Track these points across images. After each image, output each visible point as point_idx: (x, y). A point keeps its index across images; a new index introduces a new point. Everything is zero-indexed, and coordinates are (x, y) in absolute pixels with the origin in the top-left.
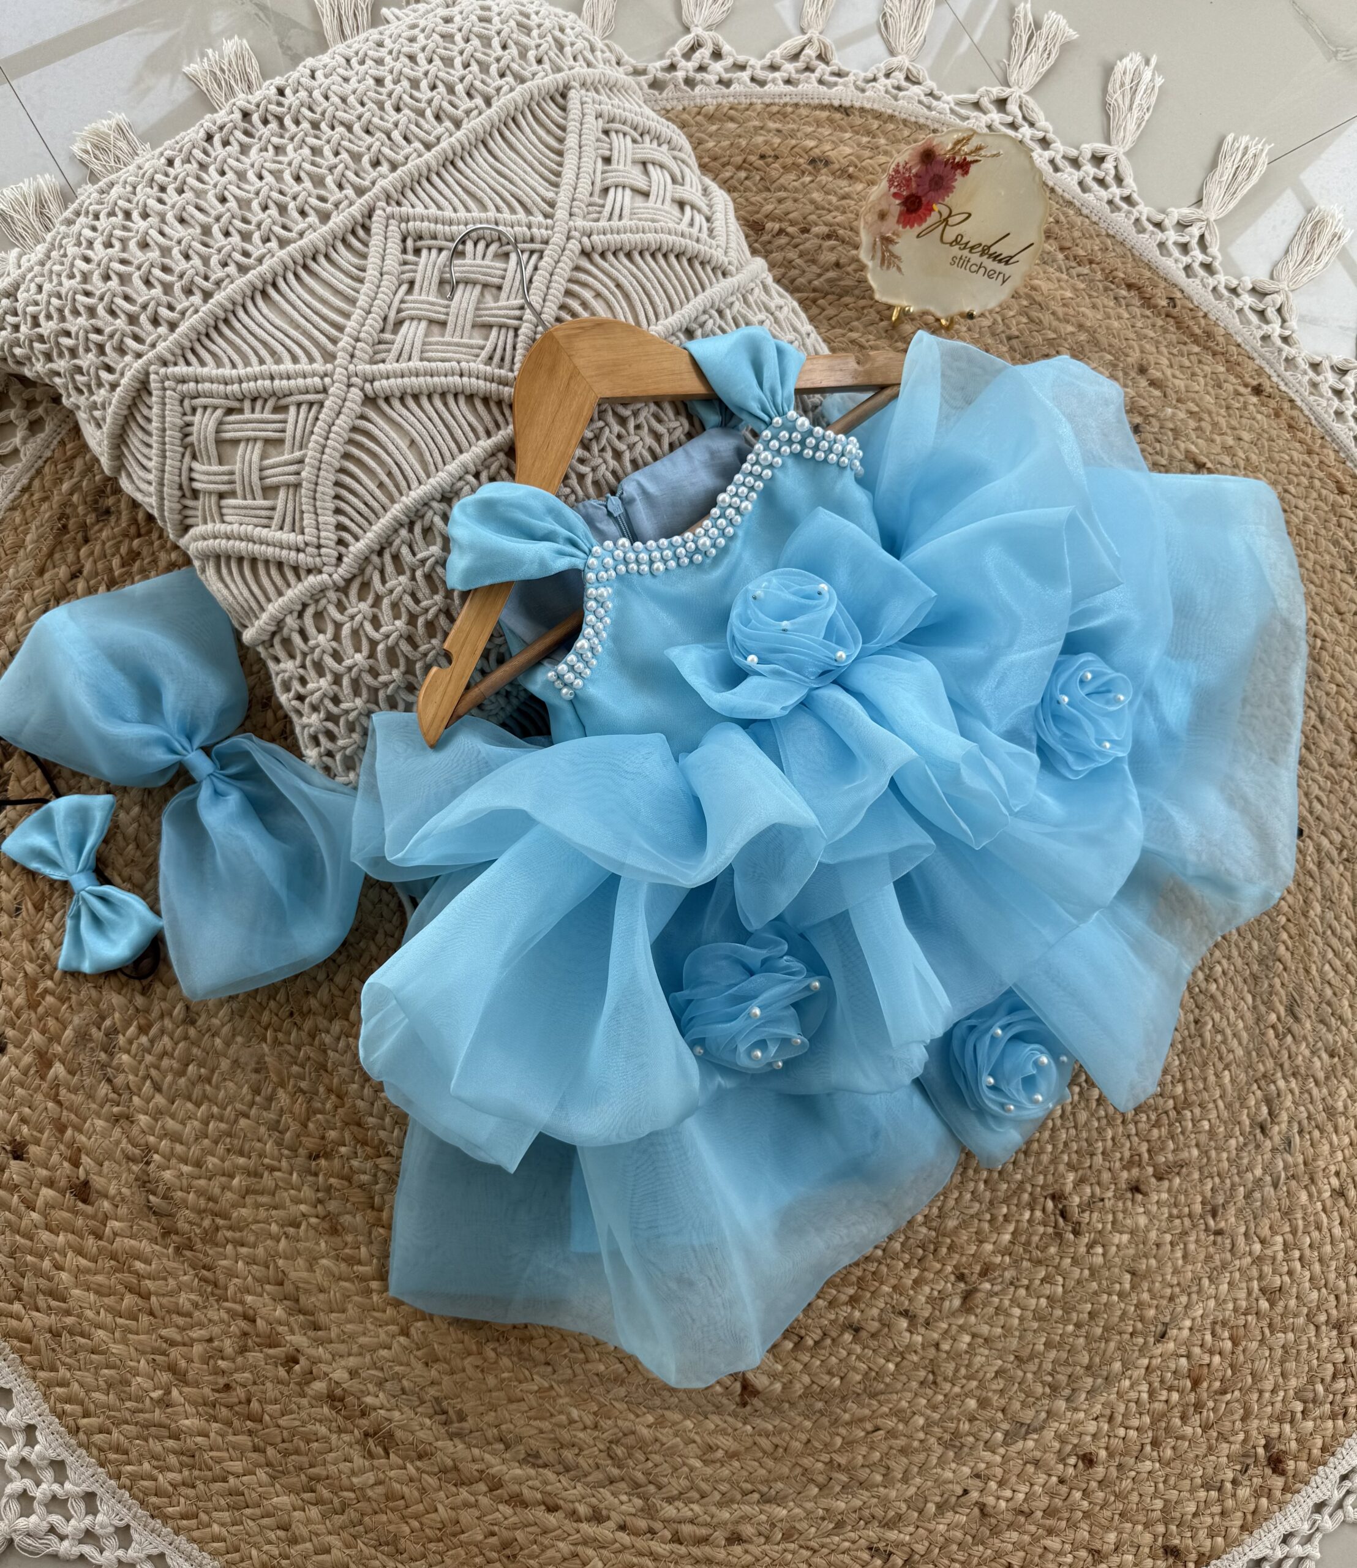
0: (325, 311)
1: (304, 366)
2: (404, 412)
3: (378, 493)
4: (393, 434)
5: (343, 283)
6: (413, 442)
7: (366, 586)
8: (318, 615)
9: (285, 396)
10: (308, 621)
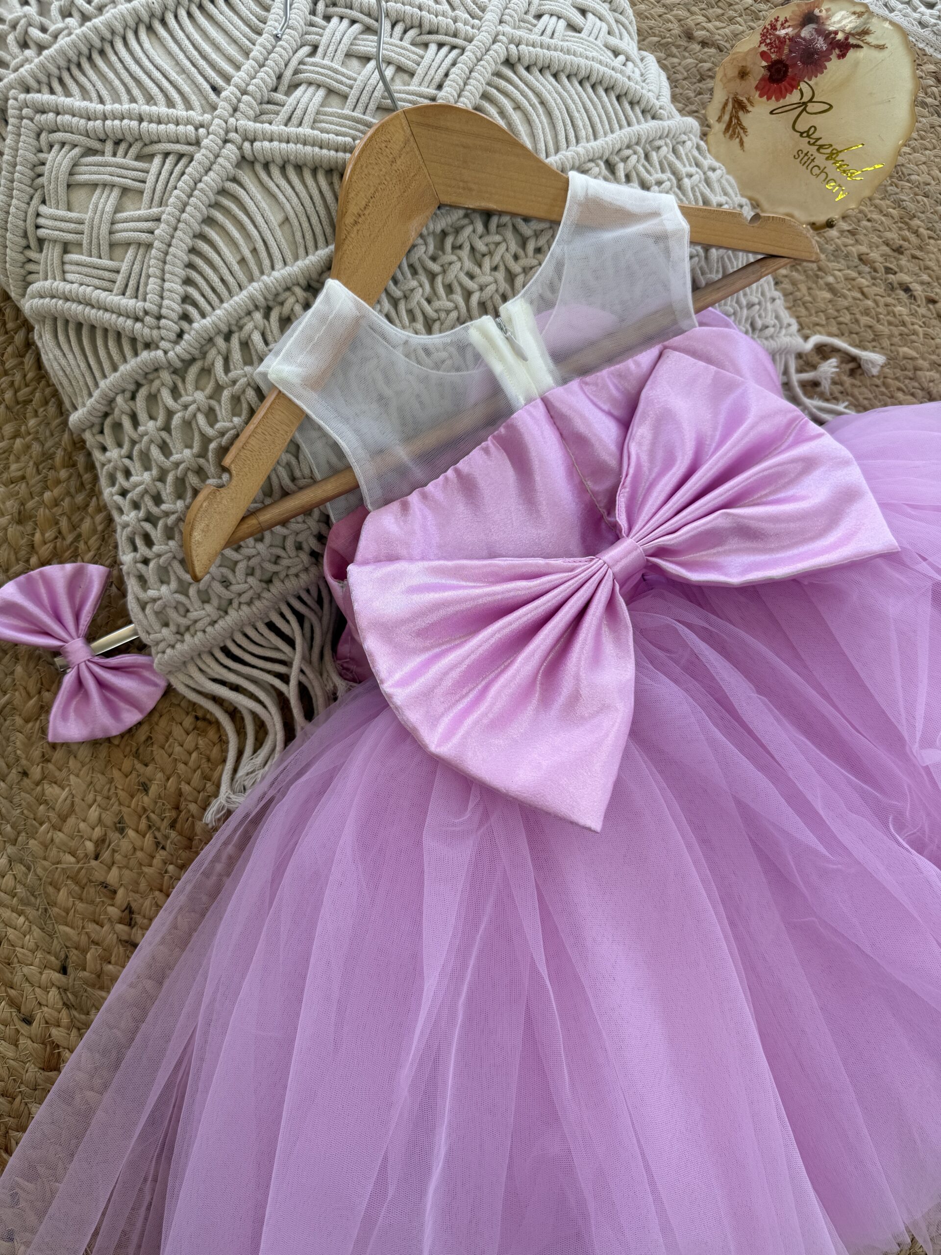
0: (214, 56)
1: (180, 112)
2: (283, 183)
3: (236, 267)
4: (264, 205)
5: (239, 30)
6: (287, 219)
7: (207, 371)
8: (152, 398)
9: (152, 142)
10: (140, 404)
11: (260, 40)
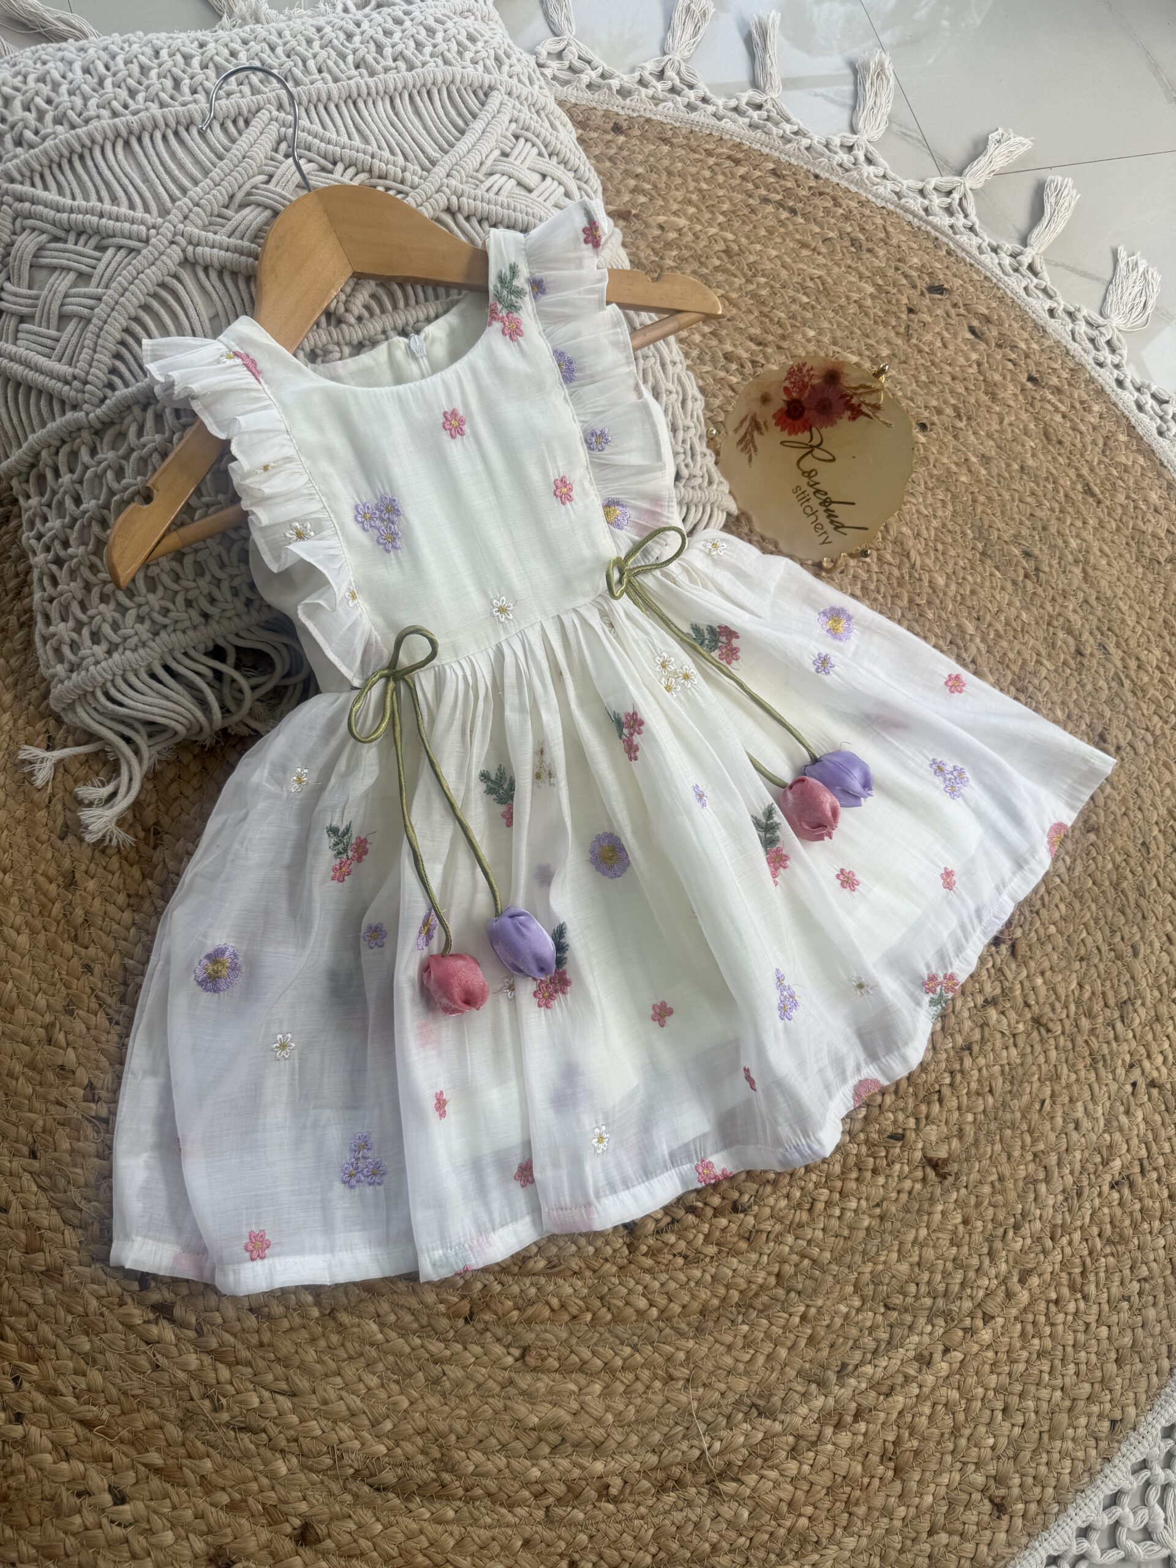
0: (177, 172)
1: (139, 214)
4: (196, 298)
5: (204, 155)
6: (217, 315)
7: (122, 435)
8: (74, 454)
9: (109, 236)
10: (62, 459)
11: (221, 164)
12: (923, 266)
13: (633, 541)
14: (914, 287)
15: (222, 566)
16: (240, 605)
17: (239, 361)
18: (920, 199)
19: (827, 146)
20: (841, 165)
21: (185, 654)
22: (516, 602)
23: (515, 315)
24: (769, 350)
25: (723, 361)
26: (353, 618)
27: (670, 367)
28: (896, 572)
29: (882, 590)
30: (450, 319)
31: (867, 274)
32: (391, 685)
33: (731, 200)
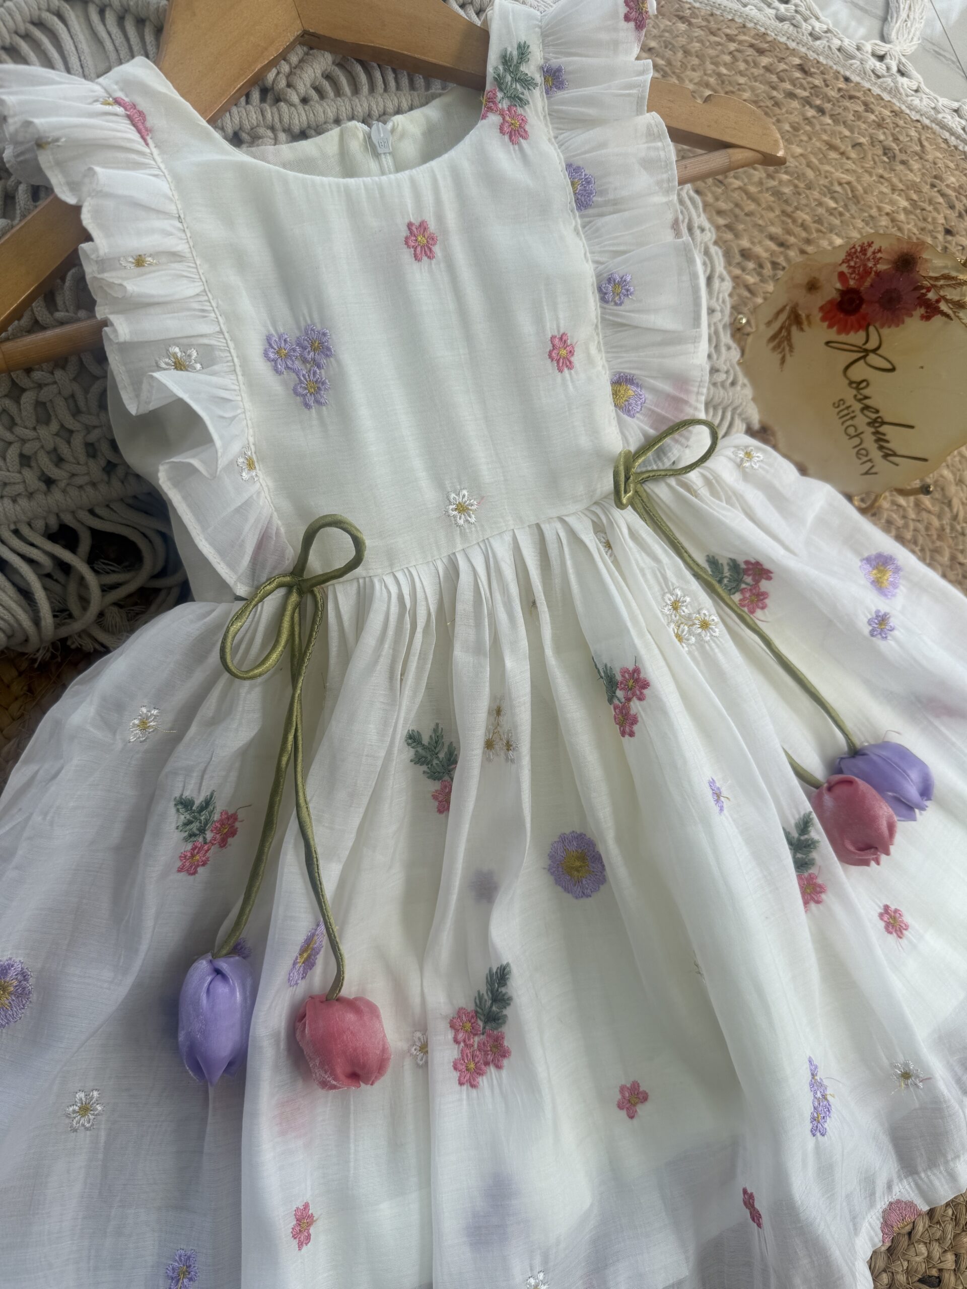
12: (961, 187)
13: (646, 436)
14: (952, 207)
15: (76, 412)
16: (95, 469)
17: (120, 110)
18: (958, 119)
19: (859, 48)
20: (873, 71)
21: (16, 532)
22: (482, 499)
23: (520, 111)
24: (792, 253)
25: (738, 258)
26: (246, 496)
27: (697, 232)
28: (936, 523)
29: (921, 540)
30: (431, 112)
31: (901, 186)
32: (294, 598)
33: (753, 89)
